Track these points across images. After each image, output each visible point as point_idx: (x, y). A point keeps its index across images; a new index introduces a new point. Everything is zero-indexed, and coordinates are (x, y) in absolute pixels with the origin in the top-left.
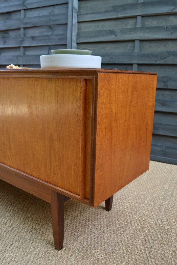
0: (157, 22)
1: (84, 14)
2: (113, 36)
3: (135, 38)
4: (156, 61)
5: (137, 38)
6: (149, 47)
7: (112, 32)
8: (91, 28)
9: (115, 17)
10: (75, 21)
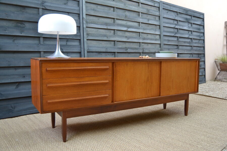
0: (122, 34)
1: (90, 23)
3: (115, 40)
4: (124, 51)
6: (120, 44)
7: (105, 36)
8: (94, 31)
9: (106, 28)
10: (85, 26)
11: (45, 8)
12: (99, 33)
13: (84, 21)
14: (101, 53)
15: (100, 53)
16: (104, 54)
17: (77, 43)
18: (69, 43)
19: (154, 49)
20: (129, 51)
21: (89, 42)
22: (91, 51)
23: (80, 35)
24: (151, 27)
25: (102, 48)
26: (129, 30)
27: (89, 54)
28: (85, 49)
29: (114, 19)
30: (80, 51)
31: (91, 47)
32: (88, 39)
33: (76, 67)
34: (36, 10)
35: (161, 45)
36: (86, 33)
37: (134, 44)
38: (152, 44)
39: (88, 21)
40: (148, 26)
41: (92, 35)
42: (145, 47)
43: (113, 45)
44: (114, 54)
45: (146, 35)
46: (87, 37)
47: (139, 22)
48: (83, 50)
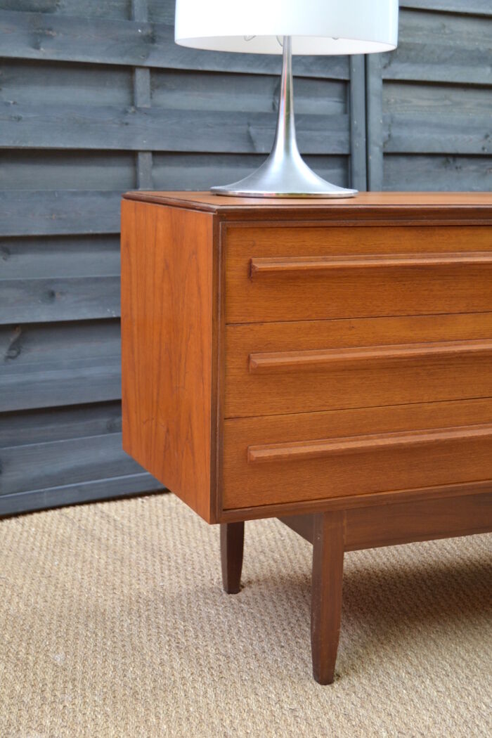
2: (489, 69)
7: (482, 58)
8: (421, 33)
12: (451, 43)
14: (460, 162)
15: (451, 160)
16: (472, 166)
17: (327, 103)
21: (396, 93)
22: (402, 149)
25: (465, 129)
27: (394, 164)
28: (372, 138)
30: (346, 152)
31: (401, 124)
32: (388, 77)
33: (410, 251)
41: (413, 53)
46: (385, 67)
48: (359, 143)
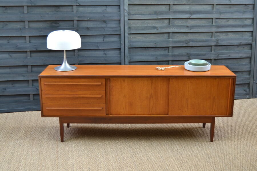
0: (181, 22)
1: (133, 15)
2: (156, 30)
3: (170, 32)
4: (183, 45)
5: (171, 32)
6: (177, 36)
7: (154, 28)
8: (139, 24)
9: (156, 18)
10: (126, 19)
11: (79, 4)
13: (125, 13)
14: (148, 49)
16: (152, 49)
17: (116, 39)
18: (107, 40)
19: (238, 39)
20: (191, 44)
22: (133, 47)
23: (120, 30)
24: (235, 8)
25: (150, 42)
26: (194, 16)
27: (131, 50)
28: (126, 45)
29: (169, 4)
30: (119, 48)
31: (133, 42)
32: (130, 33)
34: (70, 7)
35: (254, 34)
36: (128, 27)
37: (202, 34)
38: (235, 33)
39: (131, 12)
40: (230, 7)
42: (221, 38)
43: (167, 38)
44: (167, 48)
45: (225, 20)
46: (129, 31)
47: (213, 4)
48: (123, 47)
